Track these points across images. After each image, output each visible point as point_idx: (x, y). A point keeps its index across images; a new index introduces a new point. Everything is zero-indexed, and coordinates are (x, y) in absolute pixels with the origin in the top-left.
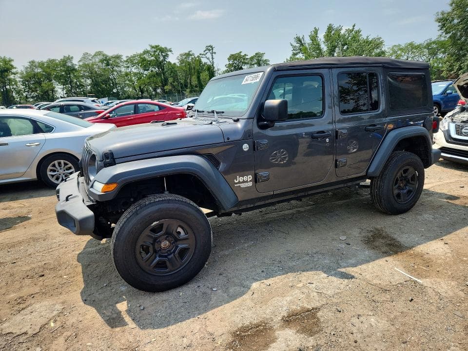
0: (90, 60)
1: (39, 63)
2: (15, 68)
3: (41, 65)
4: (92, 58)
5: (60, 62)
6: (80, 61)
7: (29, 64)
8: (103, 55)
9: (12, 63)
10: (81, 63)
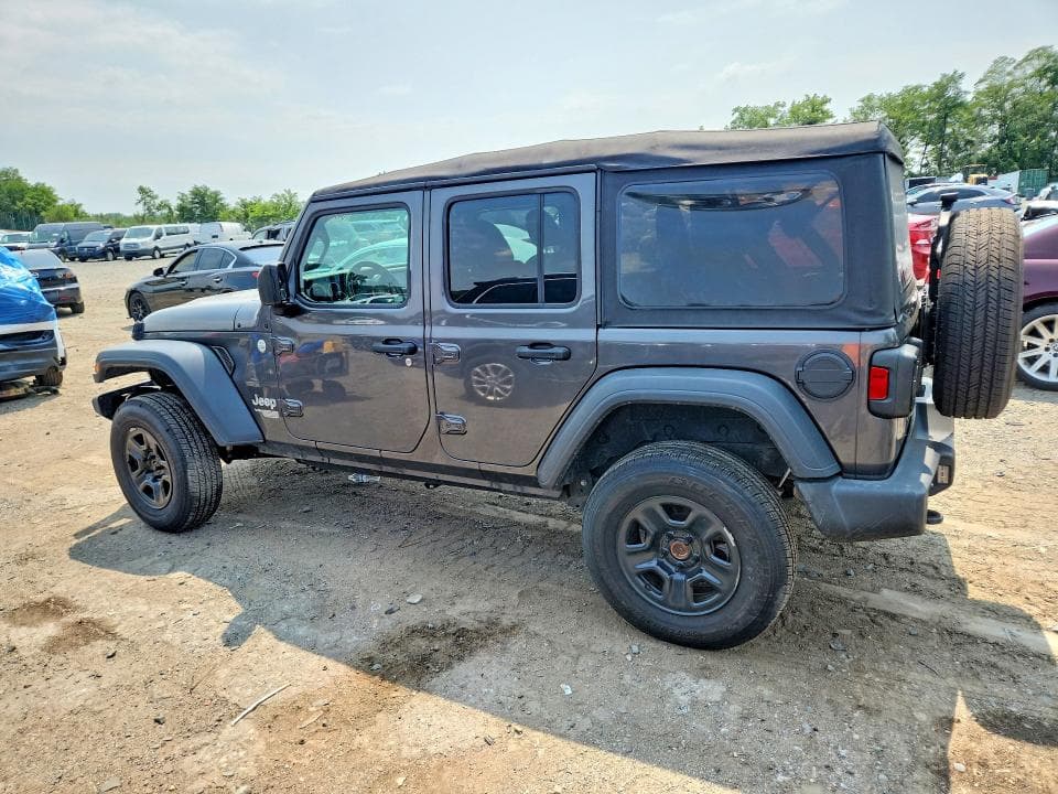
0: (1009, 74)
1: (881, 99)
2: (832, 117)
3: (887, 103)
4: (1015, 68)
5: (931, 91)
6: (981, 81)
7: (861, 104)
8: (1049, 57)
9: (827, 107)
10: (982, 87)
